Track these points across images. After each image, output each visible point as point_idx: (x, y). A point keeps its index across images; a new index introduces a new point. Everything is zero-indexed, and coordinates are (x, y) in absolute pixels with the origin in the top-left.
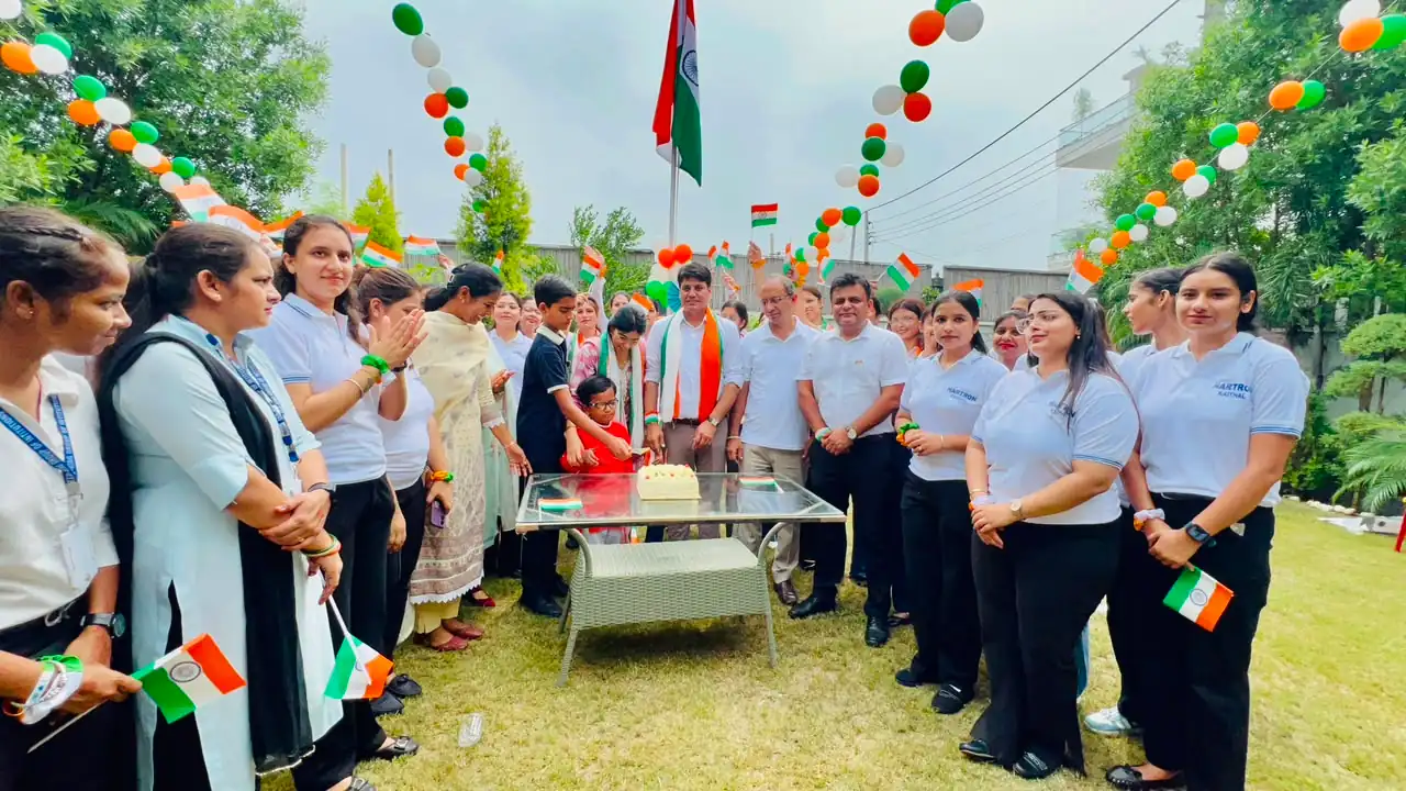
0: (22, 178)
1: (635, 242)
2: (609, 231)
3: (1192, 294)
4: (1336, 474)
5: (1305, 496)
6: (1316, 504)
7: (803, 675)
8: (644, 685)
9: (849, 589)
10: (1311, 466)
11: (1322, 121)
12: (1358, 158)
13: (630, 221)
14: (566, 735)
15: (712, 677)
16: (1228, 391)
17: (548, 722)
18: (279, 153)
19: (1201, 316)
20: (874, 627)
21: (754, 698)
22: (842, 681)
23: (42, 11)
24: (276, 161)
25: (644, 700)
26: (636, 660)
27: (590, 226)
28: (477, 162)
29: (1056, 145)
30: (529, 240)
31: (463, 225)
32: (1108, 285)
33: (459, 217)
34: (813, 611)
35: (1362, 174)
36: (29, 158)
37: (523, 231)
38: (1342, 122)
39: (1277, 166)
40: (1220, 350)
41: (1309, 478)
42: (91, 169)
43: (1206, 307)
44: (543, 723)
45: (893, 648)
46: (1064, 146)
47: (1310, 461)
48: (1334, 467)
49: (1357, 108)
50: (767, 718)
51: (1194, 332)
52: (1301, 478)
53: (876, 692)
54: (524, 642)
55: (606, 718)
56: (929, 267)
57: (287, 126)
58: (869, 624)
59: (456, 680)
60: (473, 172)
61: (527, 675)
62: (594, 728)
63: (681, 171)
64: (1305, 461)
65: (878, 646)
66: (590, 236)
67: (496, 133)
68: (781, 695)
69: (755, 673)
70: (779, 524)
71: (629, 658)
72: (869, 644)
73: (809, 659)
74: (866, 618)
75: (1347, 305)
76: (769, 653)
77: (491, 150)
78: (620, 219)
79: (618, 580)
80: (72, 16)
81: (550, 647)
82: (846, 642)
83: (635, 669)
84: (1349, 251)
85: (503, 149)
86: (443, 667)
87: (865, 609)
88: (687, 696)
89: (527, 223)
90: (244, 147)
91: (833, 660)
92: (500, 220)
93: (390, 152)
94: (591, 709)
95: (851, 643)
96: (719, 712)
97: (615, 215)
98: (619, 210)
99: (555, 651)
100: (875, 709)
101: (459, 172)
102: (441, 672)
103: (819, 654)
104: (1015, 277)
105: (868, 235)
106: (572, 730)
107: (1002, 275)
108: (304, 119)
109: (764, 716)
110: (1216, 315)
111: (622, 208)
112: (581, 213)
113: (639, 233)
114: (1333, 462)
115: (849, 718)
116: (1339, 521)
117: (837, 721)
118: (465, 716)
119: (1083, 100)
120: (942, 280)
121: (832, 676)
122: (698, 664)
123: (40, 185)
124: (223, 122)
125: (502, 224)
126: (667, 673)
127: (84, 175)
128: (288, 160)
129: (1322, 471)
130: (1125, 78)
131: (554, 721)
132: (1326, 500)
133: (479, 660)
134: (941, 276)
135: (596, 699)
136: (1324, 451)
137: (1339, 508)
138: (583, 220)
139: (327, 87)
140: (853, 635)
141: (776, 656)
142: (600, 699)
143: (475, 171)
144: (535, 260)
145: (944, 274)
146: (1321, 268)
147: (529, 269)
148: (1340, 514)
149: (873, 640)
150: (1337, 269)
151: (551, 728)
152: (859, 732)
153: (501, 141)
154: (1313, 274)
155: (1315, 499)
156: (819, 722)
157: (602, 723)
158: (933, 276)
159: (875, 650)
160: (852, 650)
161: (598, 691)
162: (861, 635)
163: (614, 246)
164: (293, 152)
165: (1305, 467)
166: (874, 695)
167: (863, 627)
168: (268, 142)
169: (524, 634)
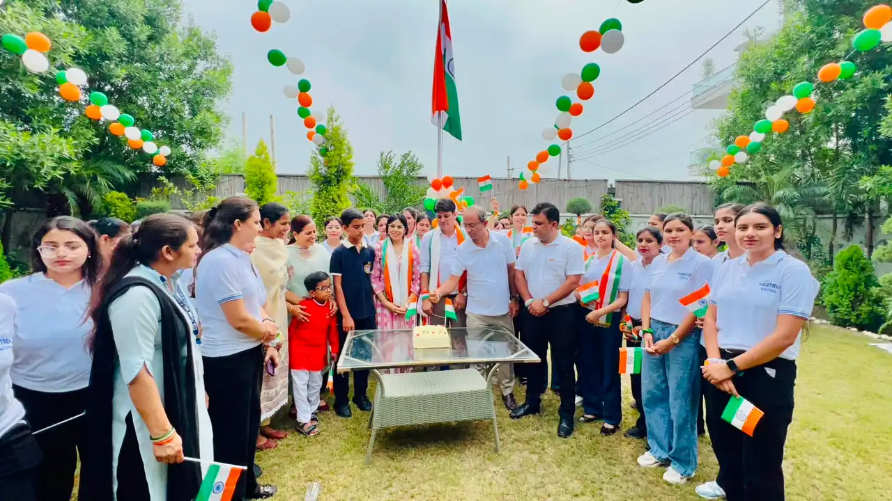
0: (60, 152)
1: (419, 172)
2: (402, 166)
3: (744, 227)
4: (882, 313)
5: (861, 328)
6: (869, 334)
7: (516, 456)
8: (418, 463)
9: (550, 398)
10: (864, 308)
11: (861, 83)
12: (886, 106)
13: (415, 159)
14: (369, 497)
15: (460, 458)
16: (767, 287)
17: (359, 487)
18: (204, 127)
19: (751, 240)
20: (564, 425)
21: (485, 472)
22: (540, 460)
23: (70, 56)
24: (202, 132)
25: (416, 473)
26: (414, 446)
27: (391, 162)
28: (321, 130)
29: (691, 95)
30: (352, 174)
31: (312, 168)
32: (724, 189)
33: (310, 163)
34: (526, 413)
35: (889, 116)
36: (63, 140)
37: (348, 170)
38: (874, 83)
39: (833, 111)
40: (763, 262)
41: (863, 316)
42: (97, 143)
43: (754, 235)
44: (355, 488)
45: (575, 438)
46: (697, 96)
47: (863, 305)
48: (880, 309)
49: (883, 73)
50: (492, 486)
51: (747, 251)
52: (858, 316)
53: (562, 468)
54: (347, 434)
55: (393, 485)
56: (606, 181)
57: (209, 110)
58: (561, 423)
59: (304, 459)
60: (318, 136)
61: (348, 456)
62: (387, 491)
63: (444, 131)
64: (860, 305)
65: (566, 437)
66: (390, 169)
67: (331, 112)
68: (502, 470)
69: (486, 455)
70: (497, 365)
71: (409, 445)
72: (559, 436)
73: (521, 445)
74: (559, 418)
75: (886, 200)
76: (495, 442)
77: (329, 122)
78: (409, 158)
79: (400, 398)
80: (87, 56)
81: (362, 437)
82: (545, 434)
83: (413, 452)
84: (883, 166)
85: (336, 121)
86: (297, 451)
87: (559, 412)
88: (443, 471)
89: (351, 165)
90: (183, 124)
91: (536, 447)
92: (334, 164)
93: (271, 117)
94: (385, 479)
95: (548, 435)
96: (462, 482)
97: (406, 156)
98: (408, 152)
99: (364, 440)
100: (561, 480)
101: (310, 136)
102: (296, 454)
103: (527, 442)
104: (662, 185)
105: (569, 156)
106: (373, 493)
107: (654, 184)
108: (219, 104)
109: (491, 484)
110: (761, 240)
111: (410, 152)
112: (384, 156)
113: (420, 167)
114: (879, 306)
115: (544, 486)
116: (883, 346)
117: (536, 488)
118: (309, 483)
119: (708, 65)
120: (615, 189)
121: (535, 457)
122: (452, 449)
123: (68, 155)
124: (172, 110)
125: (336, 166)
126: (432, 455)
127: (94, 147)
128: (209, 131)
129: (872, 312)
130: (736, 50)
131: (362, 486)
132: (875, 331)
133: (319, 446)
134: (614, 186)
135: (388, 472)
136: (873, 298)
137: (884, 336)
138: (386, 159)
139: (232, 84)
140: (550, 430)
141: (500, 443)
142: (390, 472)
143: (319, 135)
144: (356, 187)
145: (616, 185)
146: (865, 178)
147: (353, 192)
148: (885, 341)
149: (562, 433)
150: (876, 178)
151: (360, 491)
152: (549, 496)
153: (334, 116)
154: (860, 182)
155: (868, 331)
156: (524, 488)
157: (390, 489)
158: (609, 186)
159: (562, 439)
160: (549, 439)
161: (389, 467)
162: (555, 430)
163: (405, 175)
164: (212, 125)
165: (860, 308)
166: (560, 470)
167: (557, 424)
168: (197, 120)
169: (346, 428)
